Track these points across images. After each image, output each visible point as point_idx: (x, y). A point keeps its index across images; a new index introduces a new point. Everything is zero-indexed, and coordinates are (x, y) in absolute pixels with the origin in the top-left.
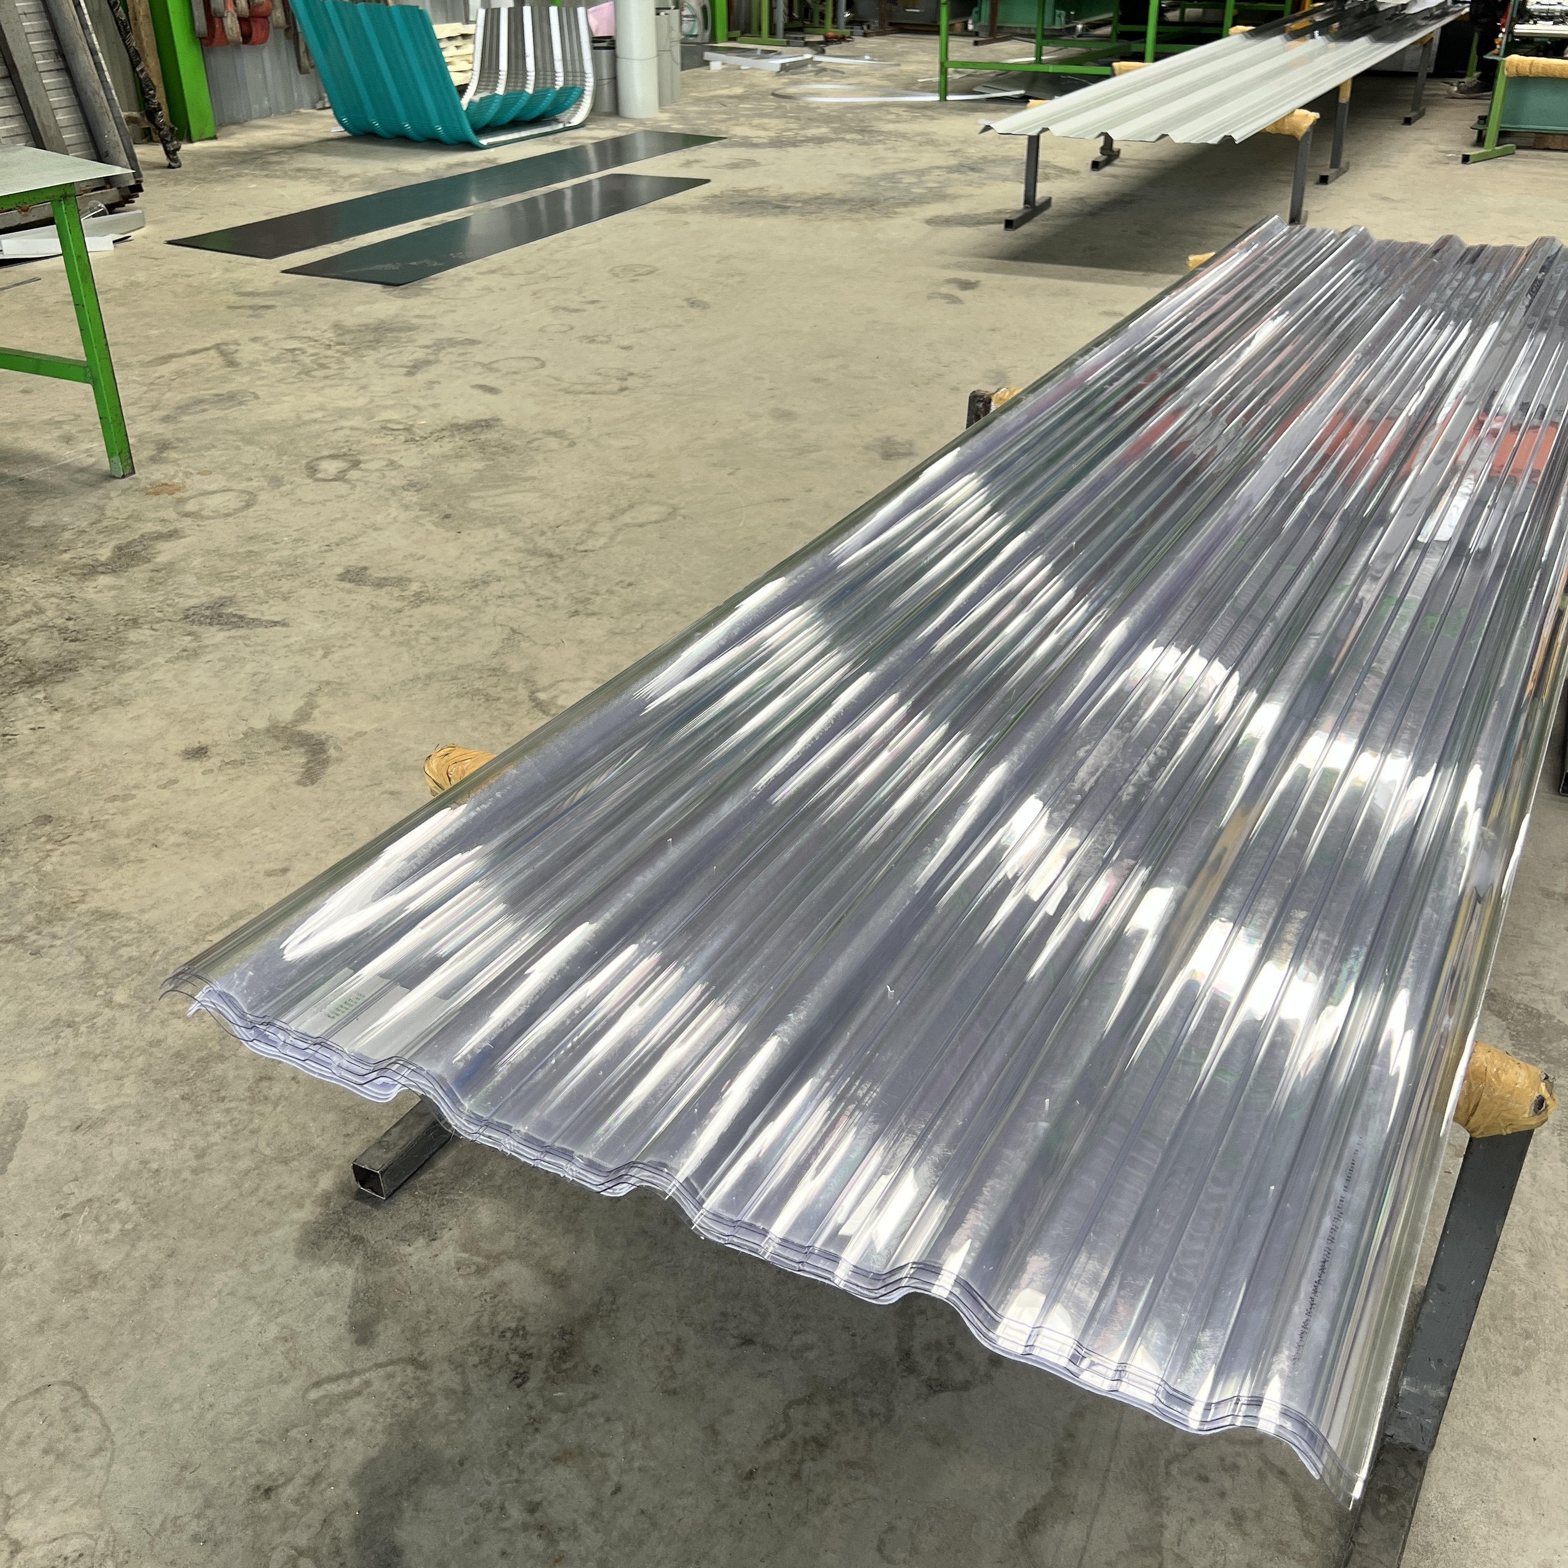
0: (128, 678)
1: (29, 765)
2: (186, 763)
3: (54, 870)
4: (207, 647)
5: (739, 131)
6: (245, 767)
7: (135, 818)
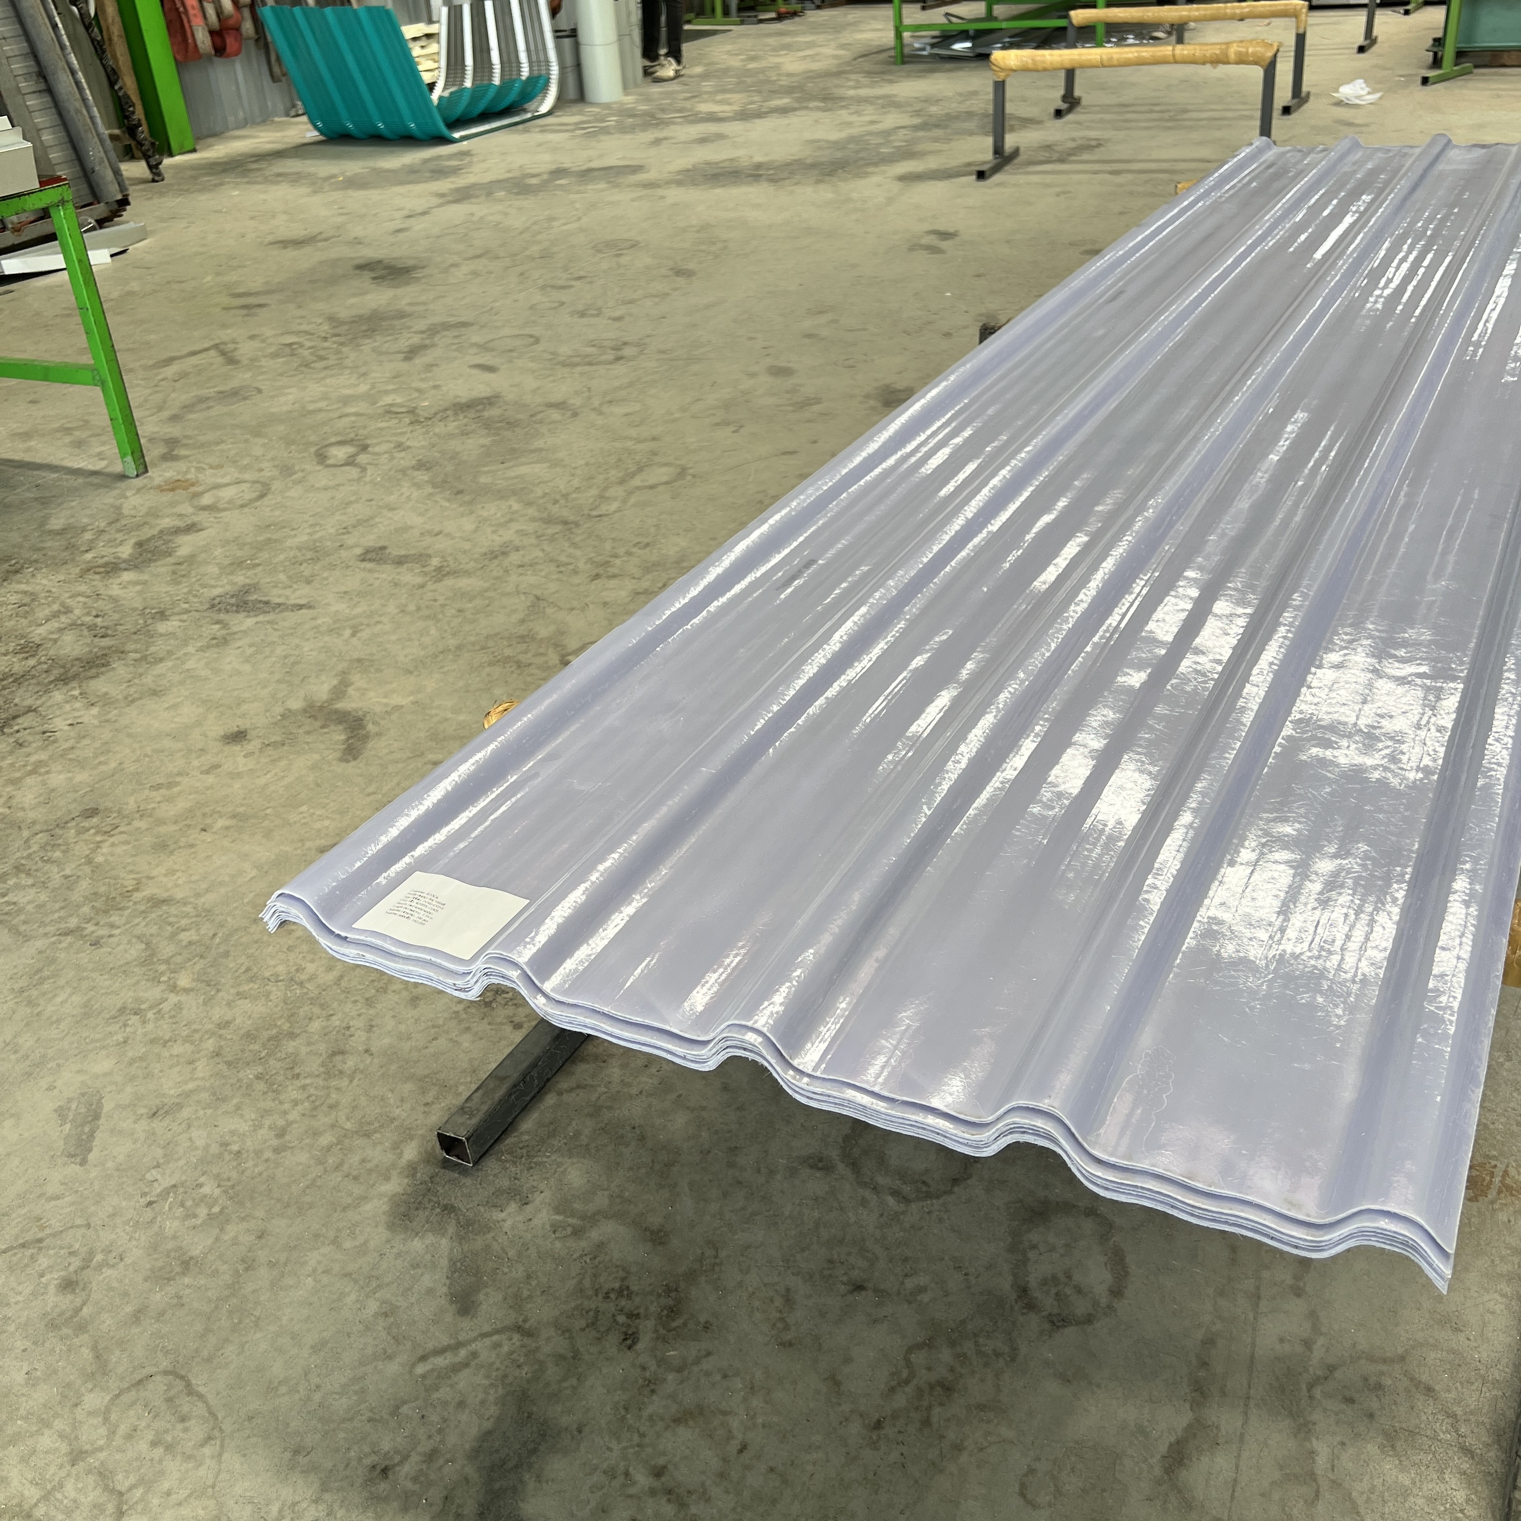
0: (160, 668)
1: (70, 760)
2: (227, 748)
3: (106, 861)
4: (236, 633)
5: (705, 107)
6: (286, 748)
7: (182, 805)
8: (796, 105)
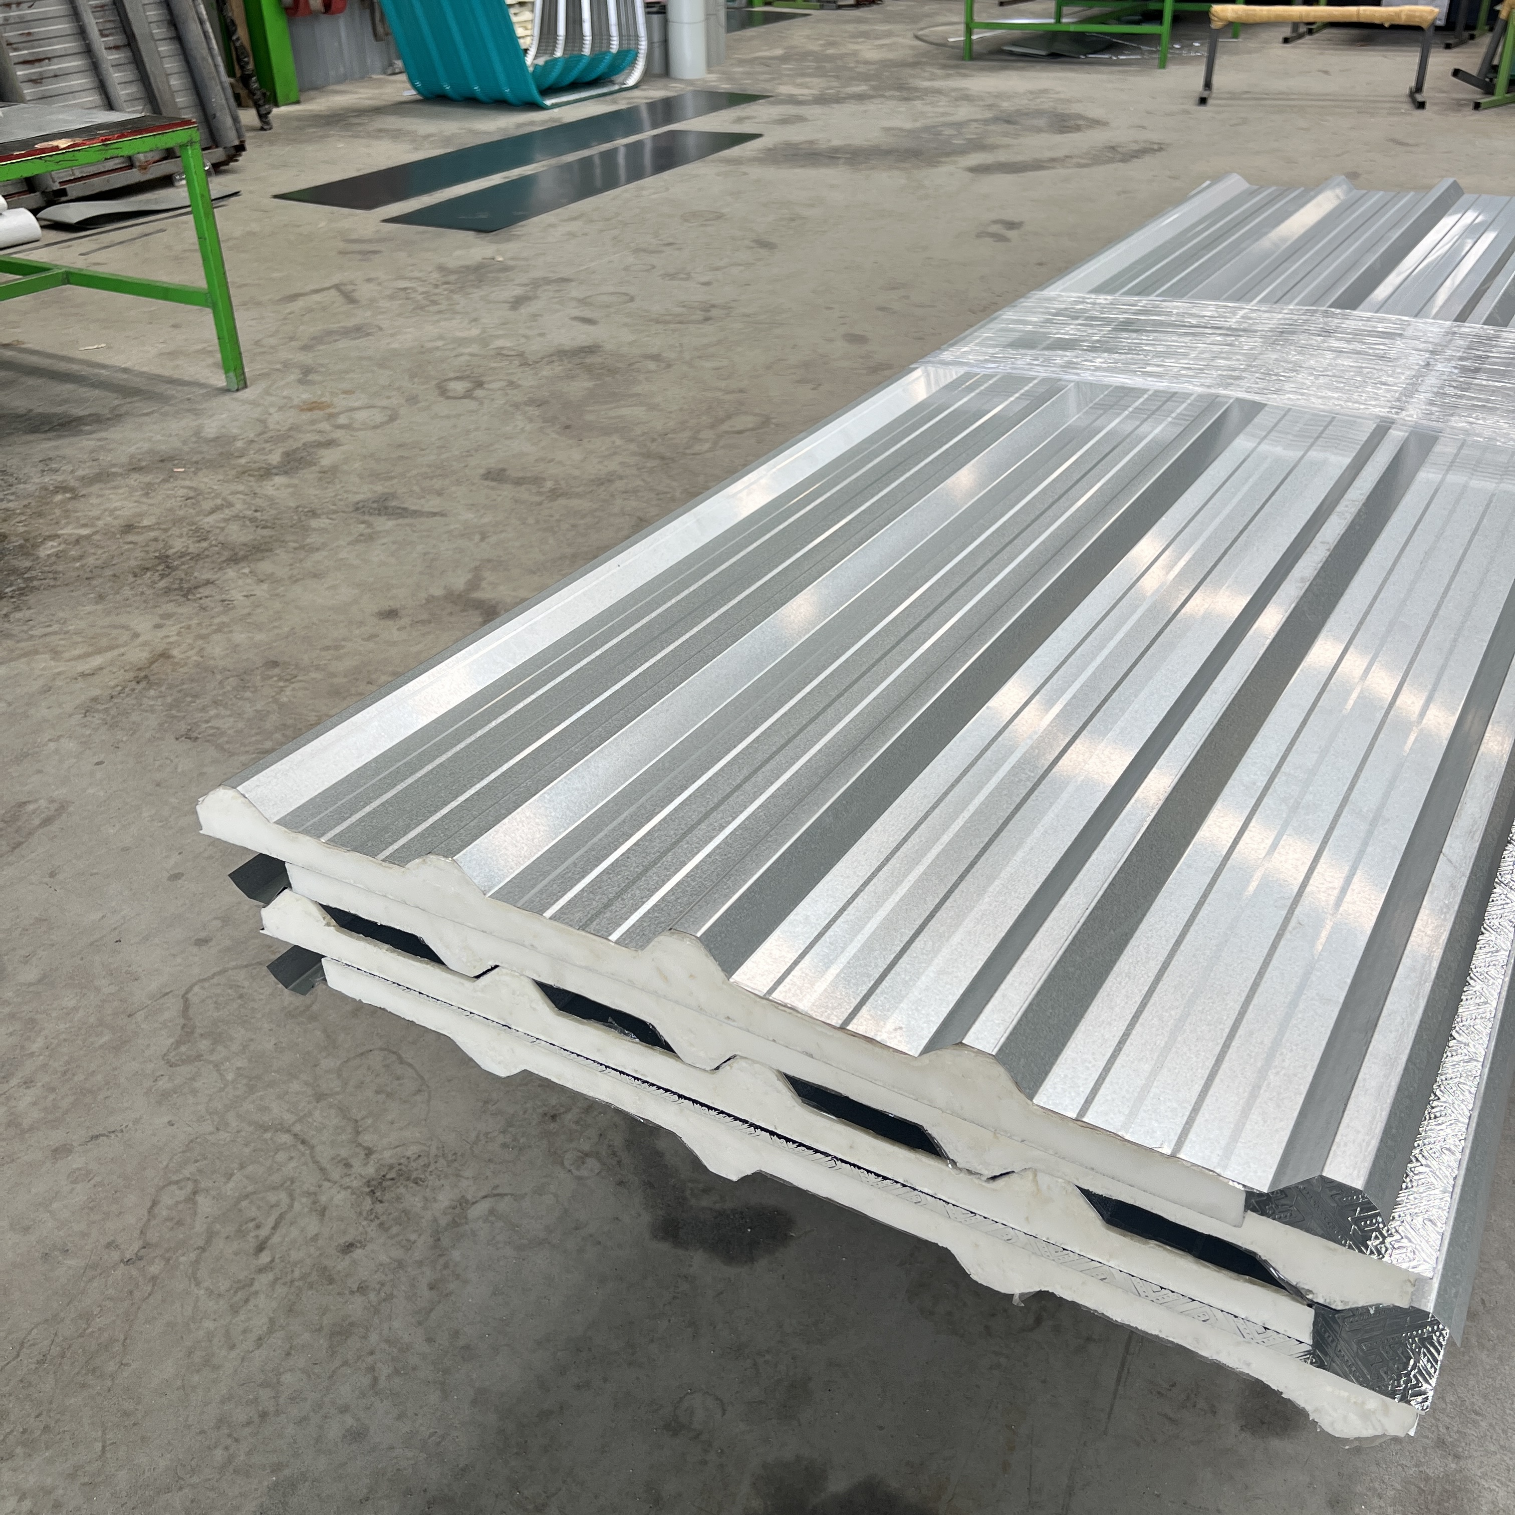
0: (317, 556)
1: (249, 623)
2: (382, 622)
3: (290, 701)
4: (380, 532)
5: (785, 90)
6: (432, 625)
7: (349, 663)
8: (872, 93)
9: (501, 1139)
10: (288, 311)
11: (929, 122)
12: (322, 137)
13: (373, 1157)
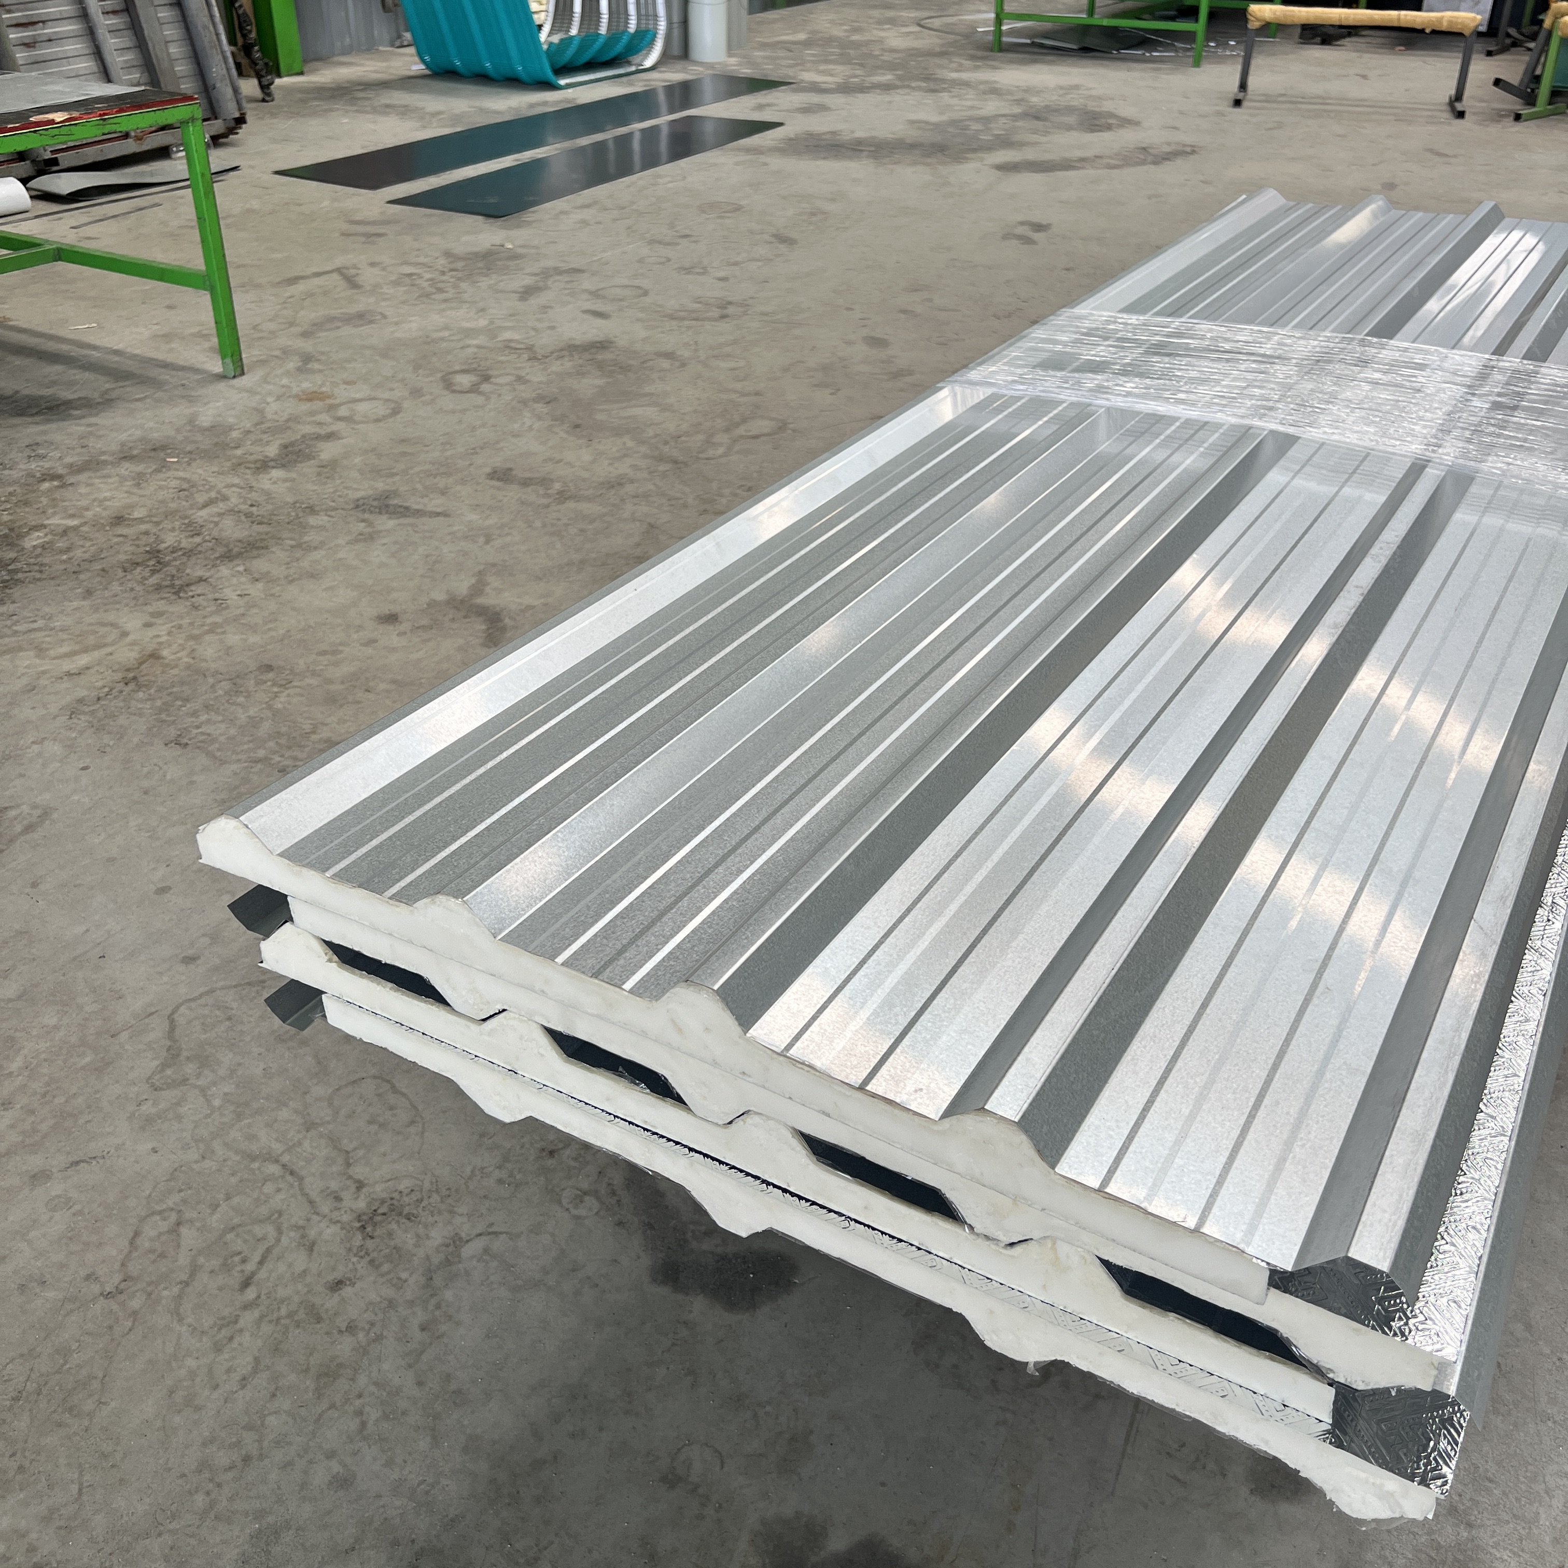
0: (315, 555)
1: (243, 624)
2: (382, 627)
3: (284, 708)
4: (381, 532)
5: (808, 76)
6: (434, 631)
7: (346, 669)
8: (898, 83)
9: (497, 1174)
10: (288, 294)
11: (956, 116)
12: (326, 111)
13: (364, 1190)
